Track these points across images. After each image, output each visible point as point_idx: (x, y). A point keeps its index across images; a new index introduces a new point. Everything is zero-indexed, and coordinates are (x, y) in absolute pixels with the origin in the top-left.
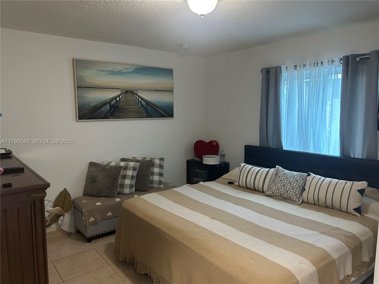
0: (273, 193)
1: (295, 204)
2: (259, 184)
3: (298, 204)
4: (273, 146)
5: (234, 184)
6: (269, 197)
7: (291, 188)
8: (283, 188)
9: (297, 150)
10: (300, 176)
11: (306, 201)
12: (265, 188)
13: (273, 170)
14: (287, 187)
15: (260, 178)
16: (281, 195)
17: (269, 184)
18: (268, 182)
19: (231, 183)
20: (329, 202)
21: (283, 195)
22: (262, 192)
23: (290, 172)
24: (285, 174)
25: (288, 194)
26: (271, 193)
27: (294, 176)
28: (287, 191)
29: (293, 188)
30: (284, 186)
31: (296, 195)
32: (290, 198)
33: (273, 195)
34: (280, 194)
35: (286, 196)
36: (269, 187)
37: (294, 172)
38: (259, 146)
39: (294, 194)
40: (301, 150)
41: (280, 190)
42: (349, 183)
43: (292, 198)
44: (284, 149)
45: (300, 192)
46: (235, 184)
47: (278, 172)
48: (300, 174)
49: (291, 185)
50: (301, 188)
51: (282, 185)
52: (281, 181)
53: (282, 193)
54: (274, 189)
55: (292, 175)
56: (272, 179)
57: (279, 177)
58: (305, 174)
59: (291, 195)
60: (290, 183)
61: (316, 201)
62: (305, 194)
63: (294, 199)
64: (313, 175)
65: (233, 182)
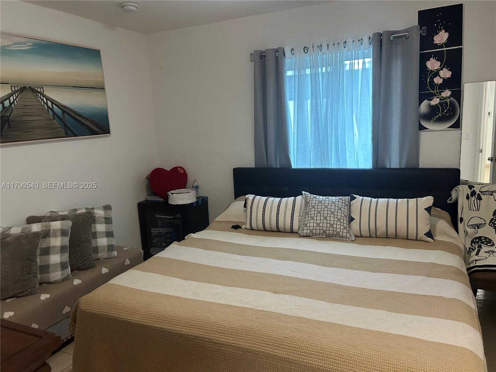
0: (311, 231)
1: (347, 242)
2: (285, 222)
3: (351, 240)
4: (276, 166)
5: (241, 227)
6: (307, 237)
7: (336, 219)
8: (325, 221)
9: (312, 167)
10: (341, 201)
11: (359, 235)
12: (296, 227)
13: (299, 198)
14: (331, 220)
15: (285, 213)
16: (324, 232)
17: (299, 219)
18: (298, 216)
19: (236, 227)
20: (391, 230)
21: (327, 232)
22: (292, 232)
23: (324, 197)
24: (321, 202)
25: (335, 229)
26: (309, 231)
27: (334, 203)
28: (332, 225)
29: (339, 220)
30: (325, 218)
31: (345, 228)
32: (338, 234)
33: (311, 234)
34: (321, 231)
35: (331, 232)
36: (303, 224)
37: (331, 198)
38: (254, 167)
39: (342, 227)
40: (318, 166)
41: (321, 225)
42: (412, 201)
43: (341, 234)
44: (293, 167)
45: (348, 224)
46: (243, 227)
47: (308, 200)
48: (341, 199)
49: (336, 216)
50: (348, 217)
51: (322, 218)
52: (319, 212)
53: (325, 229)
54: (312, 225)
55: (330, 202)
56: (302, 211)
57: (313, 207)
58: (346, 197)
59: (338, 230)
60: (333, 213)
61: (373, 232)
62: (355, 225)
63: (345, 234)
64: (359, 198)
65: (239, 225)
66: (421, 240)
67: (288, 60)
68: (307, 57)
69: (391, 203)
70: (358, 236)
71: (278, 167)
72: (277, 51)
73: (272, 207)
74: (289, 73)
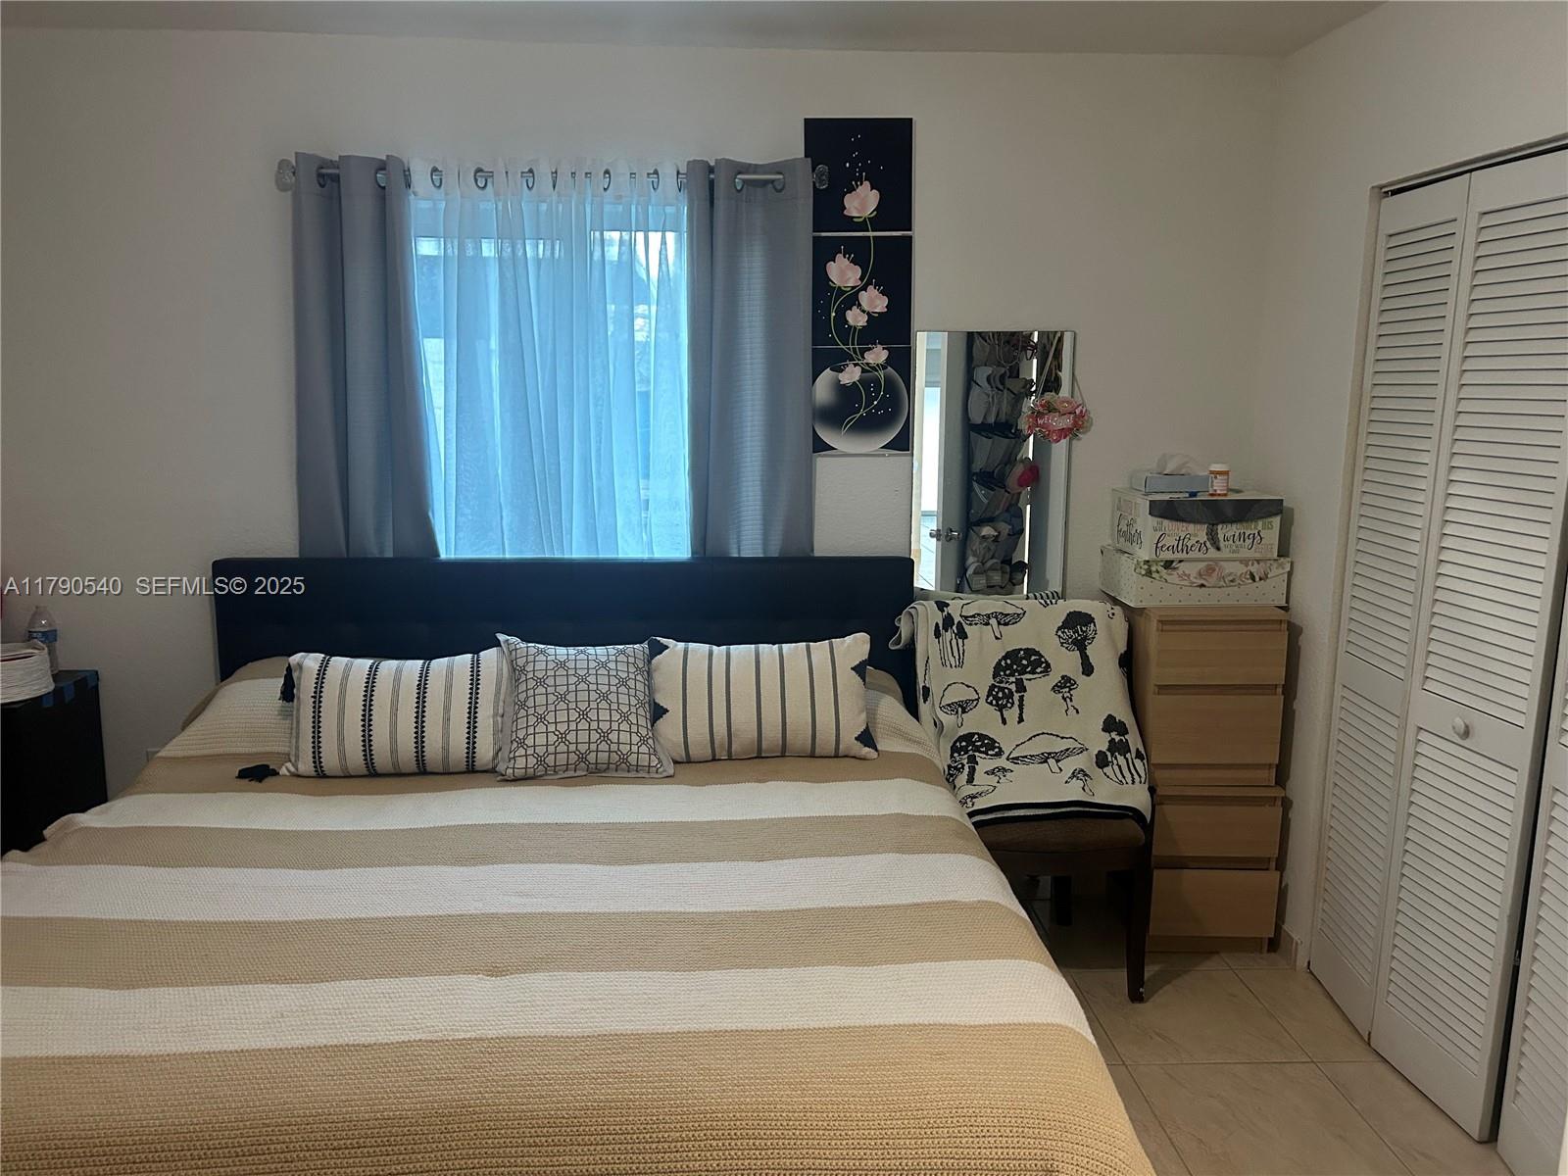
0: (541, 760)
1: (653, 781)
2: (446, 737)
3: (665, 774)
4: (382, 551)
5: (275, 773)
6: (528, 781)
7: (616, 716)
8: (583, 725)
9: (508, 556)
10: (622, 658)
11: (682, 757)
12: (485, 751)
13: (489, 656)
14: (600, 718)
15: (447, 709)
16: (582, 758)
17: (495, 723)
18: (489, 717)
19: (258, 774)
20: (772, 733)
21: (592, 757)
22: (471, 771)
23: (572, 650)
24: (562, 665)
25: (614, 747)
26: (532, 761)
27: (604, 665)
28: (605, 736)
29: (625, 717)
30: (584, 715)
31: (643, 741)
32: (624, 759)
33: (541, 770)
34: (573, 758)
35: (603, 757)
36: (509, 737)
37: (591, 650)
39: (635, 739)
40: (529, 553)
41: (571, 737)
42: (820, 648)
43: (633, 759)
44: (443, 556)
45: (649, 727)
46: (283, 771)
47: (521, 662)
48: (623, 652)
49: (614, 706)
50: (647, 705)
51: (574, 715)
52: (563, 698)
53: (583, 748)
54: (541, 739)
55: (593, 664)
56: (502, 697)
57: (541, 682)
58: (635, 646)
59: (625, 749)
60: (605, 697)
61: (722, 745)
62: (670, 728)
63: (644, 760)
64: (675, 647)
65: (268, 766)
66: (846, 756)
67: (422, 203)
68: (487, 204)
69: (765, 656)
70: (679, 760)
71: (389, 554)
72: (382, 166)
73: (396, 691)
74: (426, 247)
